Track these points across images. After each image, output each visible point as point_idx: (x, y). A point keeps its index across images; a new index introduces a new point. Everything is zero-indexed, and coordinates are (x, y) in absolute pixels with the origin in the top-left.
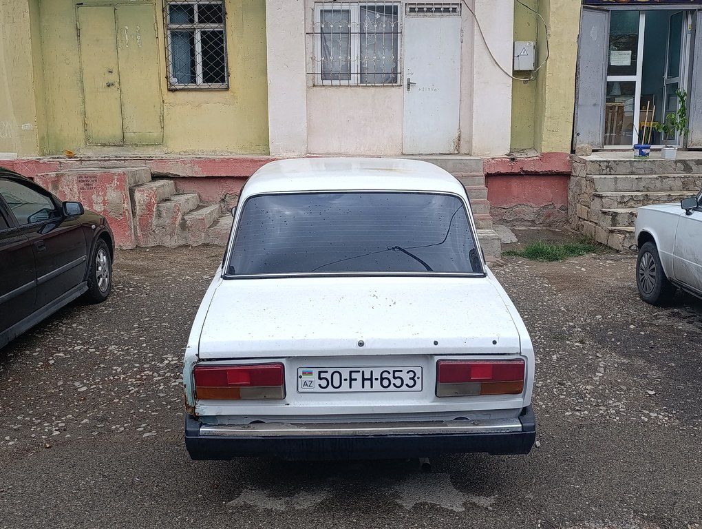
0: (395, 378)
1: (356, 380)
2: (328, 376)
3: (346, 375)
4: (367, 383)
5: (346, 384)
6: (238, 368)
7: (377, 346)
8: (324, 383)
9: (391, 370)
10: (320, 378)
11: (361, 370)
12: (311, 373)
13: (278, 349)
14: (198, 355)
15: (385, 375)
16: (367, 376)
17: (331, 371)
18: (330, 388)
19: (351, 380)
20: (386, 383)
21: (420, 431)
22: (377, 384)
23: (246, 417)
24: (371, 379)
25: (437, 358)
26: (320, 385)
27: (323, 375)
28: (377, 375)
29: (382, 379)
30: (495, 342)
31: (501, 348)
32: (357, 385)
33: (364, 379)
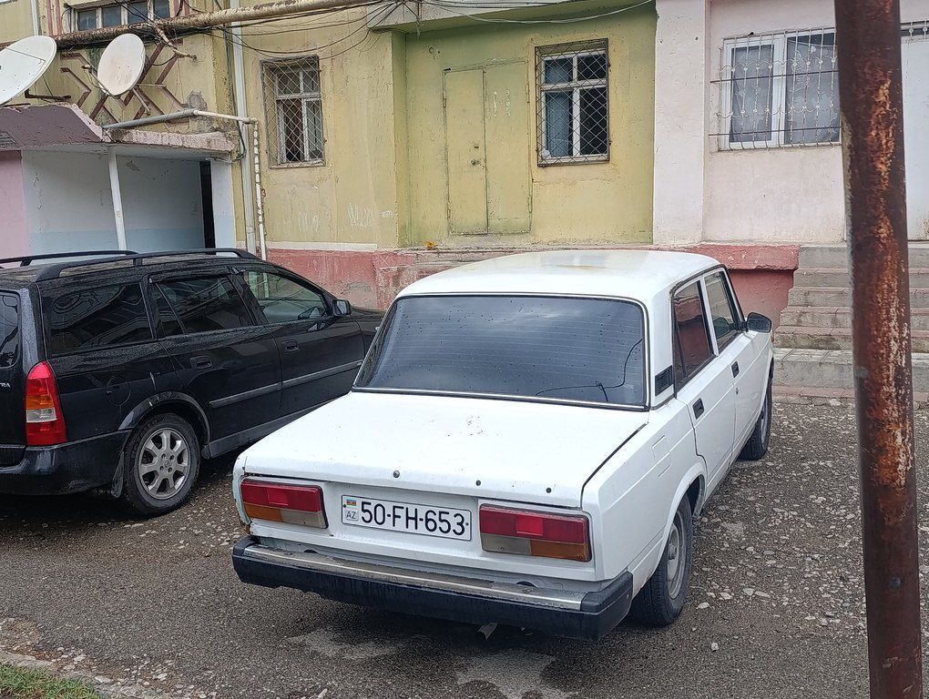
0: (441, 521)
1: (399, 517)
2: (371, 508)
3: (389, 511)
4: (412, 523)
5: (389, 520)
6: (277, 487)
7: (414, 479)
8: (367, 517)
9: (437, 510)
10: (364, 511)
11: (405, 506)
12: (354, 503)
13: (315, 470)
14: (244, 468)
15: (430, 516)
16: (412, 514)
17: (374, 503)
18: (373, 524)
19: (395, 516)
20: (431, 525)
21: (458, 588)
22: (421, 524)
23: (300, 544)
24: (415, 519)
25: (481, 502)
26: (363, 518)
27: (366, 507)
28: (421, 515)
29: (427, 520)
30: (549, 490)
31: (557, 499)
32: (401, 523)
33: (408, 518)
